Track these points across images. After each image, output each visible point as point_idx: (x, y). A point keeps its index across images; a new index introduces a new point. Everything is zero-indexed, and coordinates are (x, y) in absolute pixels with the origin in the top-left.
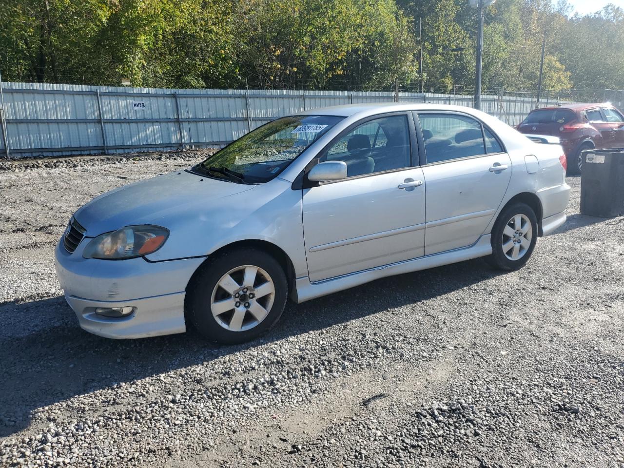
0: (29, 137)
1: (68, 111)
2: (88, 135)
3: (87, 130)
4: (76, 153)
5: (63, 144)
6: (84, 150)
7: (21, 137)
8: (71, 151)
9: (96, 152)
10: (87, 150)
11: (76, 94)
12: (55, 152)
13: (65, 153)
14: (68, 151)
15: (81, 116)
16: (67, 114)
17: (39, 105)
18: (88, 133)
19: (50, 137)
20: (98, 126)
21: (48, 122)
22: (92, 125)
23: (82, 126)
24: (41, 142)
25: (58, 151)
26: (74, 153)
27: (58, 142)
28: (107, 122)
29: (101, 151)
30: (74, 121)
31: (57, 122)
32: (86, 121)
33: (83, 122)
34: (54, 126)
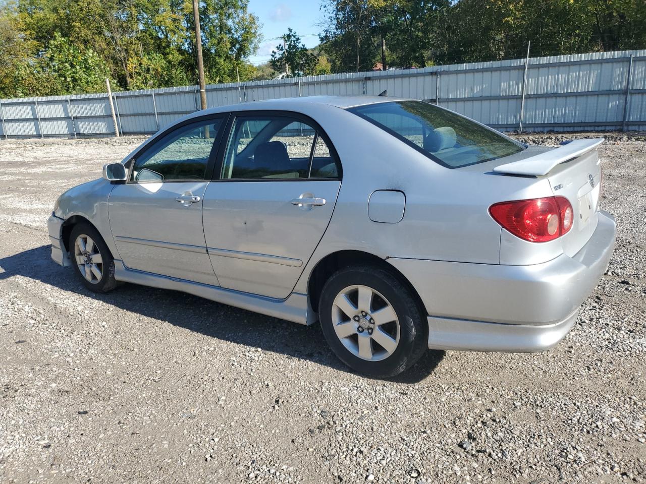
0: (545, 111)
1: (591, 82)
2: (608, 109)
3: (608, 103)
4: (589, 129)
5: (576, 119)
6: (598, 126)
7: (538, 112)
8: (584, 126)
9: (613, 128)
10: (601, 126)
11: (605, 63)
12: (566, 127)
13: (576, 129)
14: (580, 126)
15: (605, 87)
16: (588, 86)
17: (562, 77)
18: (608, 106)
19: (565, 111)
20: (623, 97)
21: (567, 95)
22: (616, 97)
23: (603, 99)
24: (554, 117)
25: (570, 127)
26: (586, 129)
27: (572, 117)
28: (636, 93)
29: (619, 127)
30: (595, 93)
31: (577, 95)
32: (609, 93)
33: (605, 94)
34: (572, 100)
